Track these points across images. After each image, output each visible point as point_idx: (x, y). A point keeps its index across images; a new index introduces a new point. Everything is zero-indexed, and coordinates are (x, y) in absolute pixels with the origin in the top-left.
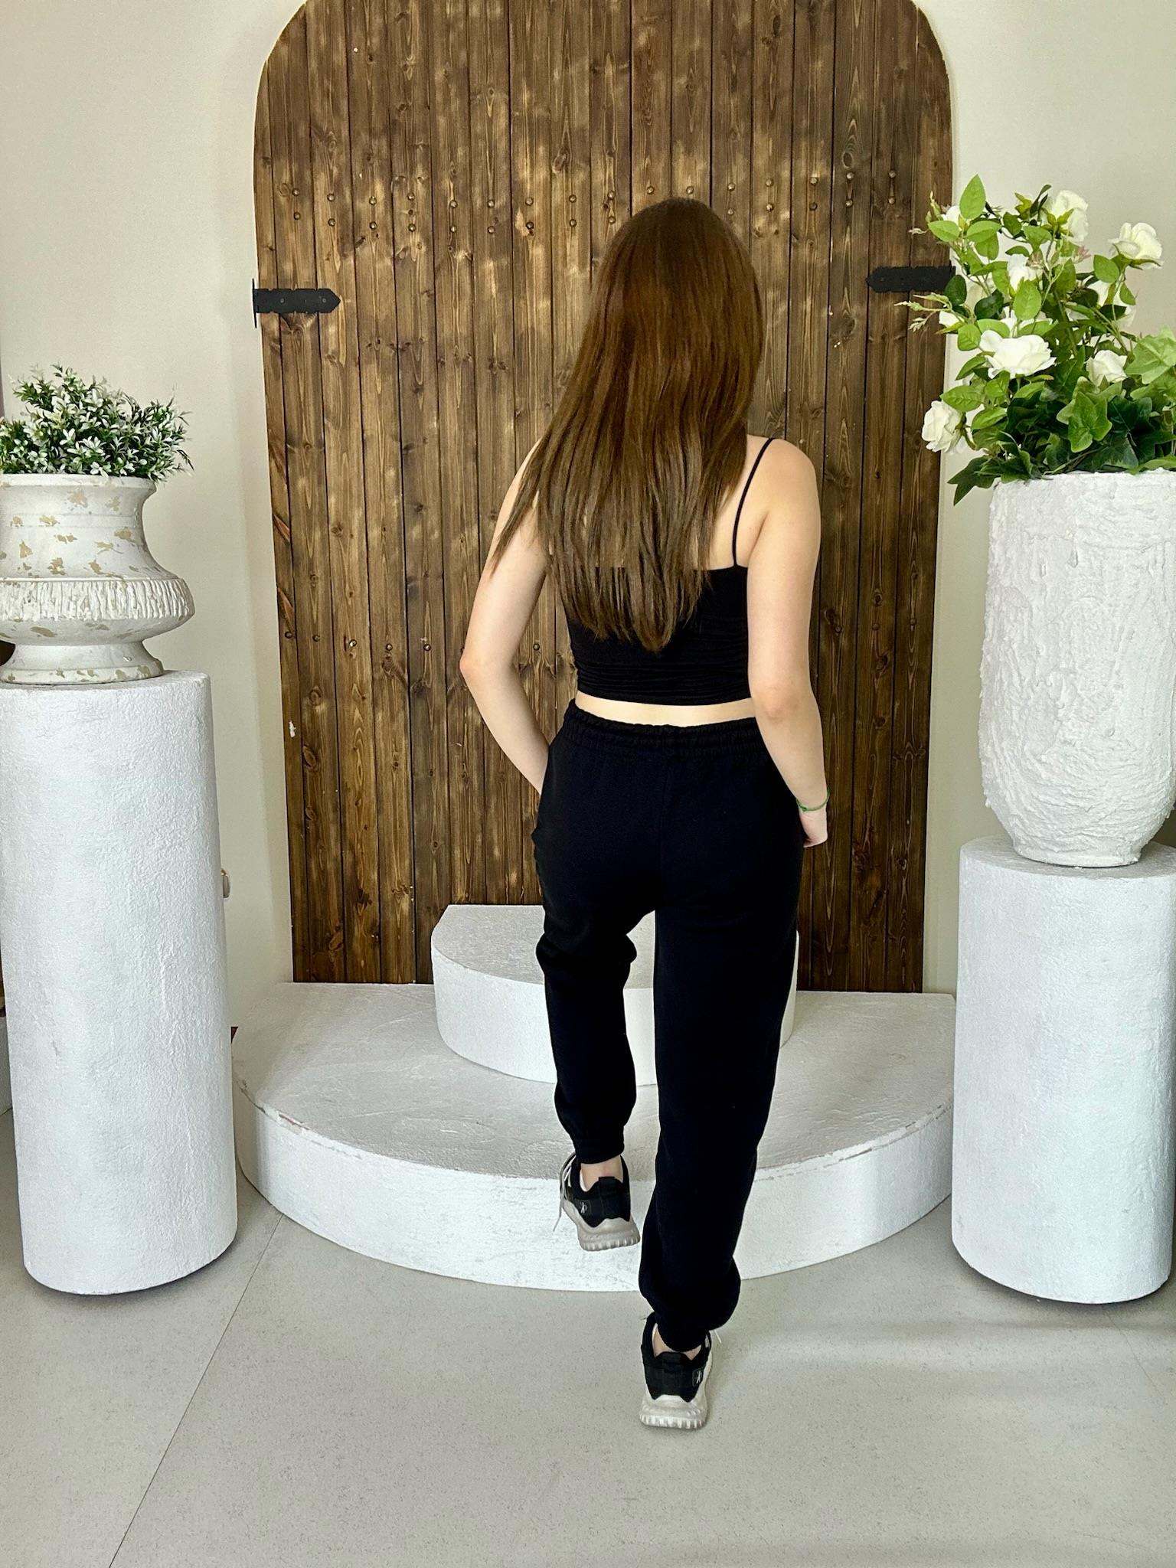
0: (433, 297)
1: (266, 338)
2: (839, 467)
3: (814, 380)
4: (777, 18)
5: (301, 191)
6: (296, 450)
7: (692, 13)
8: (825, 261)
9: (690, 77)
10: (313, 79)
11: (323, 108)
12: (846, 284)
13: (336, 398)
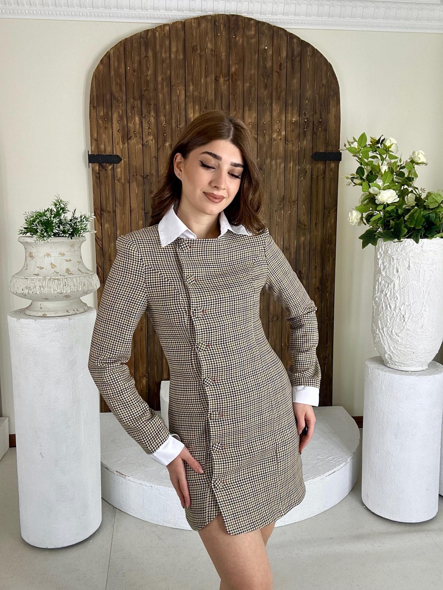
0: (157, 158)
1: (94, 172)
2: (302, 221)
3: (293, 191)
4: (281, 64)
5: (107, 119)
6: (105, 213)
7: (251, 61)
8: (297, 150)
9: (250, 83)
10: (112, 78)
11: (116, 88)
12: (304, 158)
13: (120, 195)
